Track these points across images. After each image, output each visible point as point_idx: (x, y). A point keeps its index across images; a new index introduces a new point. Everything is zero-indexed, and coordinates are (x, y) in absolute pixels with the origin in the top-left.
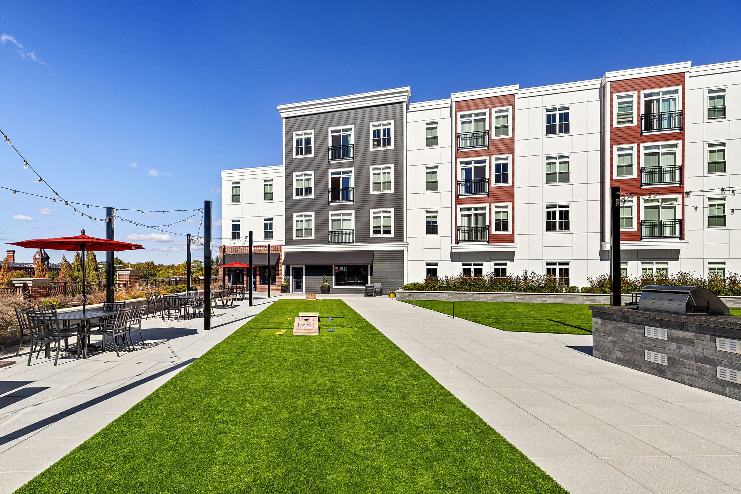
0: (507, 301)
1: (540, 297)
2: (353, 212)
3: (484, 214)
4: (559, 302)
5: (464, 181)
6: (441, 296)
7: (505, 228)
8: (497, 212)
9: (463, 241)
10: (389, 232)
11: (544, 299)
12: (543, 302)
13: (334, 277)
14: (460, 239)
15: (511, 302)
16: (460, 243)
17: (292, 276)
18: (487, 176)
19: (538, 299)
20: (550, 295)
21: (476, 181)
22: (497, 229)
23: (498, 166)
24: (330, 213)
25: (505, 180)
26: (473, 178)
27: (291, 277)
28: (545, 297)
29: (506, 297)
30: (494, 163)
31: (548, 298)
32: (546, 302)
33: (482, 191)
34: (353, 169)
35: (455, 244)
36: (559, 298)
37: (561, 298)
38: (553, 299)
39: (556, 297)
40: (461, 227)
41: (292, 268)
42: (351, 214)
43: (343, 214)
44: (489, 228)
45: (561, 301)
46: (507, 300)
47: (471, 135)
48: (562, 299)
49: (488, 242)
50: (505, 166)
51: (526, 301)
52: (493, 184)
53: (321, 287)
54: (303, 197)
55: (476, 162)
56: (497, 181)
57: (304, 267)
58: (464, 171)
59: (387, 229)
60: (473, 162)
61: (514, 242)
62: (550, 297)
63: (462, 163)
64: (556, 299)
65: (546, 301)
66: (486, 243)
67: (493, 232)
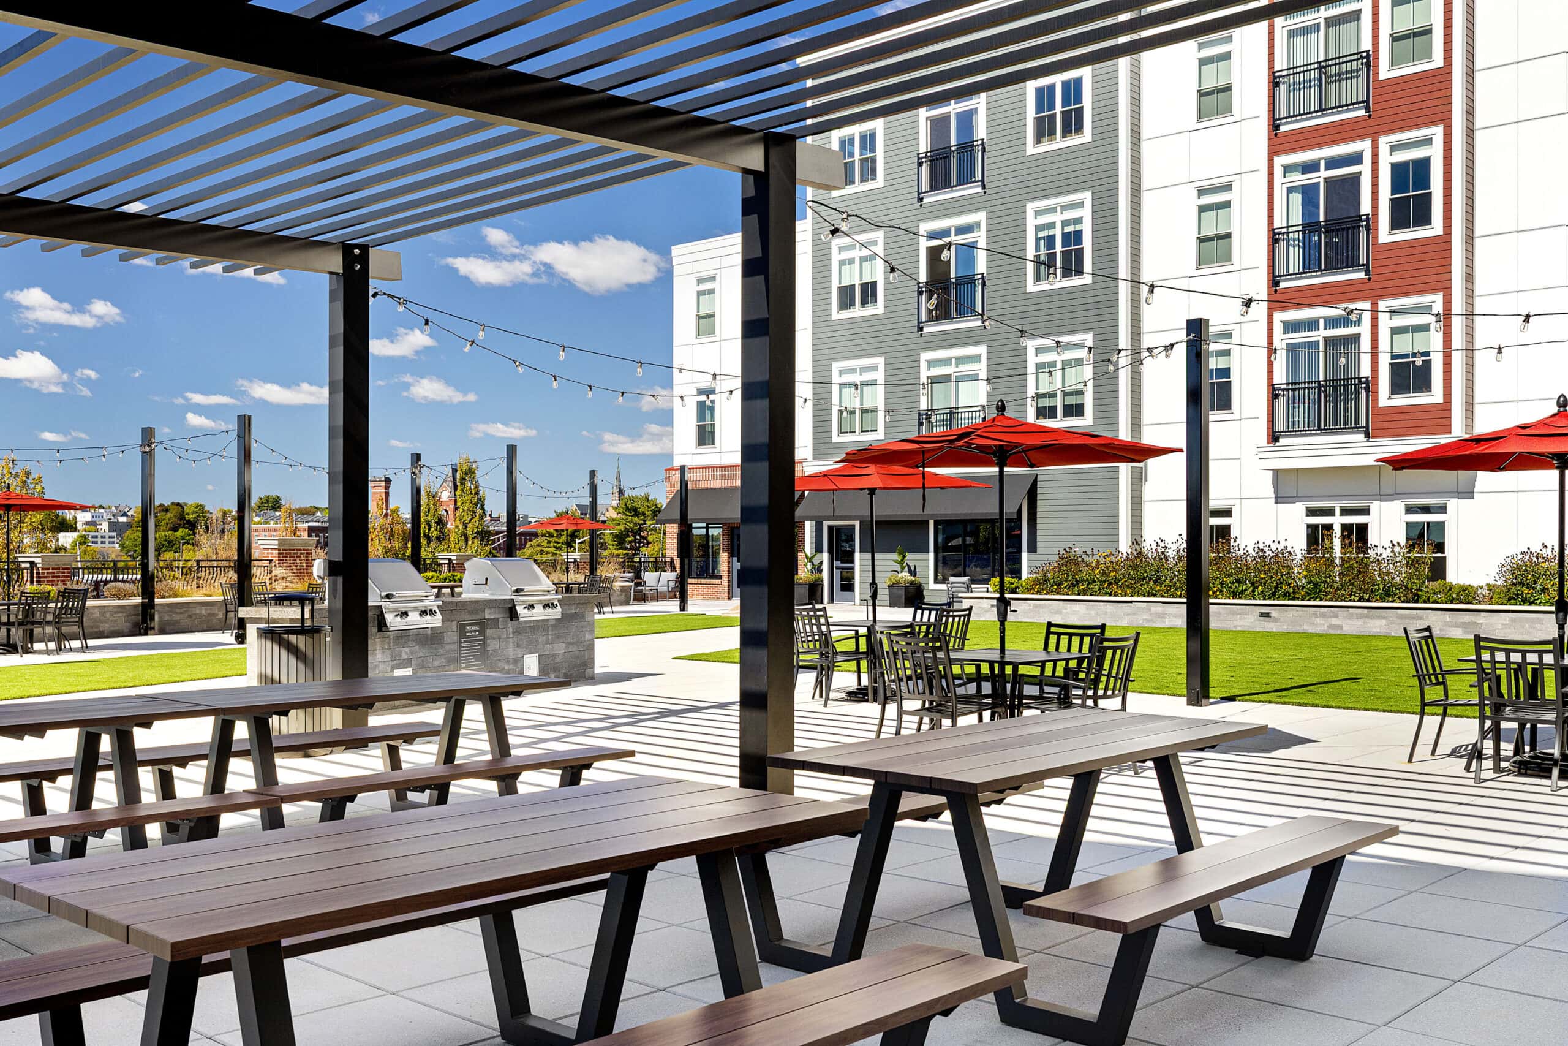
0: (1235, 626)
1: (1324, 615)
2: (982, 350)
3: (1356, 338)
4: (1375, 630)
5: (1300, 228)
6: (1069, 610)
7: (1423, 382)
8: (1395, 331)
9: (1293, 431)
10: (1079, 410)
11: (1335, 621)
12: (1331, 631)
13: (931, 556)
14: (1281, 425)
15: (1246, 628)
16: (1283, 441)
17: (830, 551)
18: (1365, 208)
19: (1319, 620)
20: (1351, 610)
21: (1331, 227)
22: (1398, 387)
23: (1398, 170)
24: (925, 356)
25: (1424, 218)
26: (1322, 218)
27: (826, 556)
28: (1337, 617)
29: (1234, 613)
30: (1386, 160)
31: (1344, 618)
32: (1338, 632)
33: (1352, 263)
34: (981, 217)
35: (1268, 443)
36: (1373, 617)
37: (1384, 618)
38: (1360, 622)
39: (1367, 617)
40: (1284, 386)
41: (830, 528)
42: (976, 358)
43: (956, 358)
44: (1370, 386)
45: (1381, 626)
46: (1235, 623)
47: (1315, 74)
48: (1384, 622)
49: (1367, 435)
50: (1423, 165)
51: (1285, 628)
52: (1385, 235)
53: (889, 586)
54: (857, 312)
55: (1332, 163)
56: (1398, 223)
57: (857, 524)
58: (1300, 196)
59: (1071, 400)
60: (1322, 164)
61: (1450, 433)
62: (1352, 615)
63: (1288, 169)
64: (1367, 620)
65: (1340, 627)
66: (1361, 437)
67: (1385, 399)
